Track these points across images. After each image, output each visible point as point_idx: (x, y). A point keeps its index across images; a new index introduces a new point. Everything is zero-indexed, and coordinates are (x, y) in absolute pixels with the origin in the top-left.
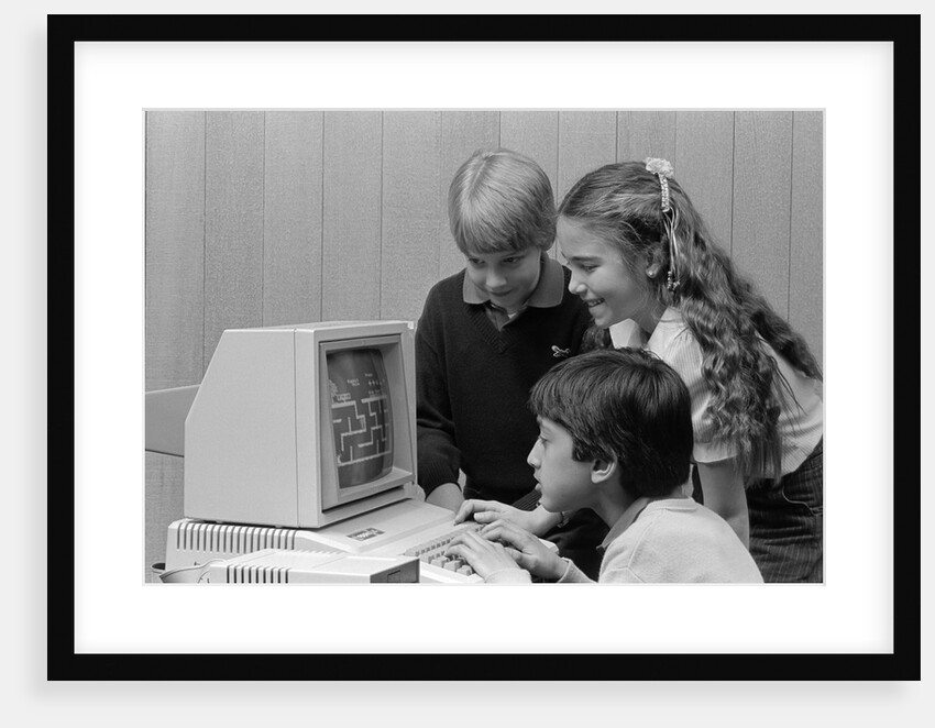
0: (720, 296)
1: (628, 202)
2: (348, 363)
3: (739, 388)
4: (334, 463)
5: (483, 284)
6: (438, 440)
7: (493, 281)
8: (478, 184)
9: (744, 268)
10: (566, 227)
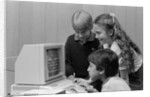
0: (124, 39)
1: (106, 21)
2: (51, 52)
3: (127, 56)
4: (48, 72)
5: (79, 36)
6: (69, 67)
7: (80, 36)
8: (78, 17)
9: (128, 34)
10: (95, 26)
